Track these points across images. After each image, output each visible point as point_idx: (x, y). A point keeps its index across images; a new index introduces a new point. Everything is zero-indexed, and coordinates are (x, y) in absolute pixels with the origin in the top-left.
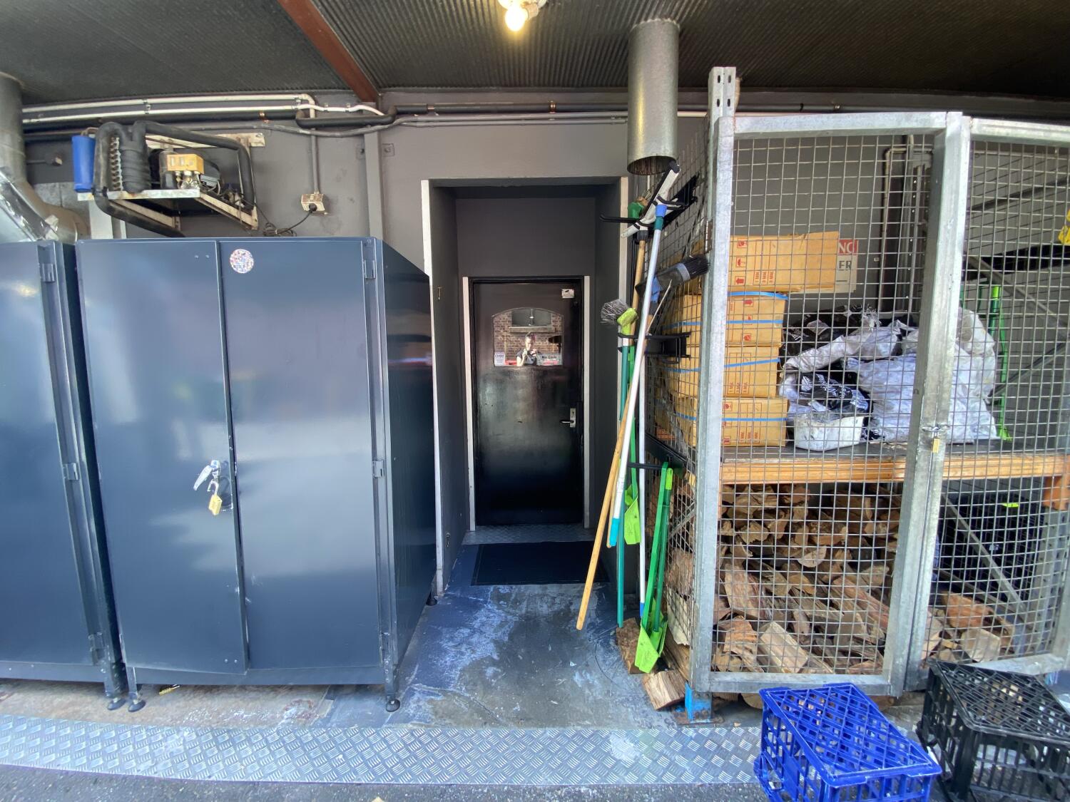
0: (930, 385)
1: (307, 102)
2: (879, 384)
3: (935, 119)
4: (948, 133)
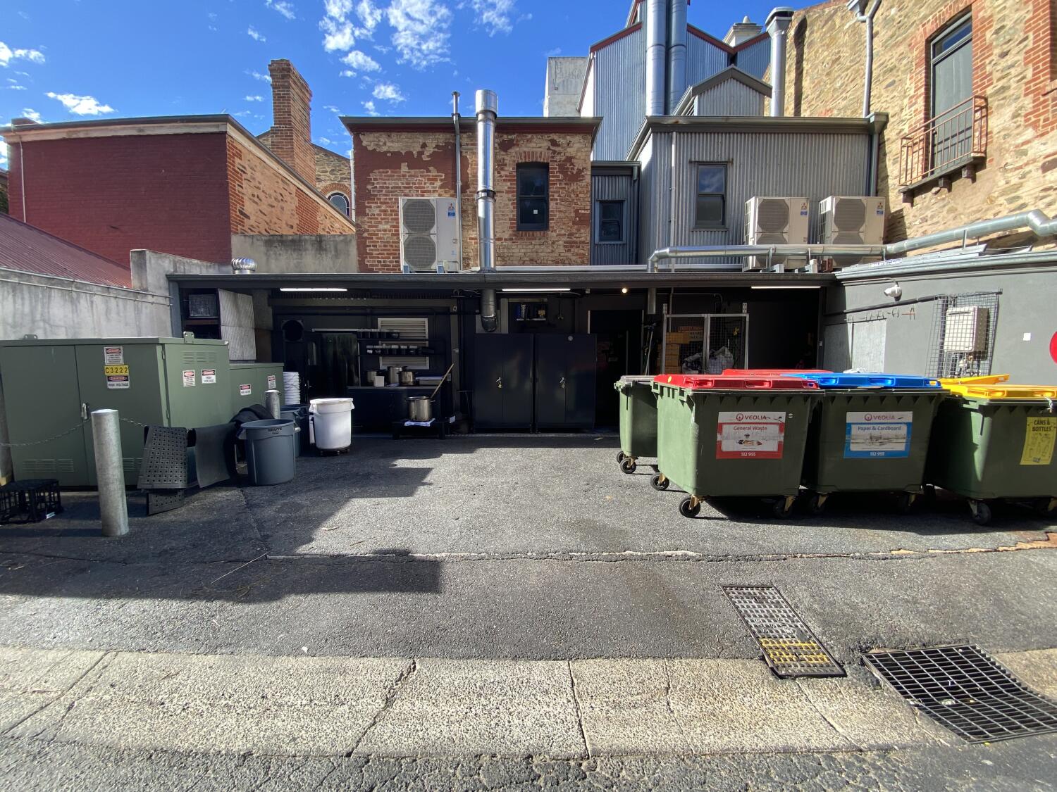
4: (708, 318)
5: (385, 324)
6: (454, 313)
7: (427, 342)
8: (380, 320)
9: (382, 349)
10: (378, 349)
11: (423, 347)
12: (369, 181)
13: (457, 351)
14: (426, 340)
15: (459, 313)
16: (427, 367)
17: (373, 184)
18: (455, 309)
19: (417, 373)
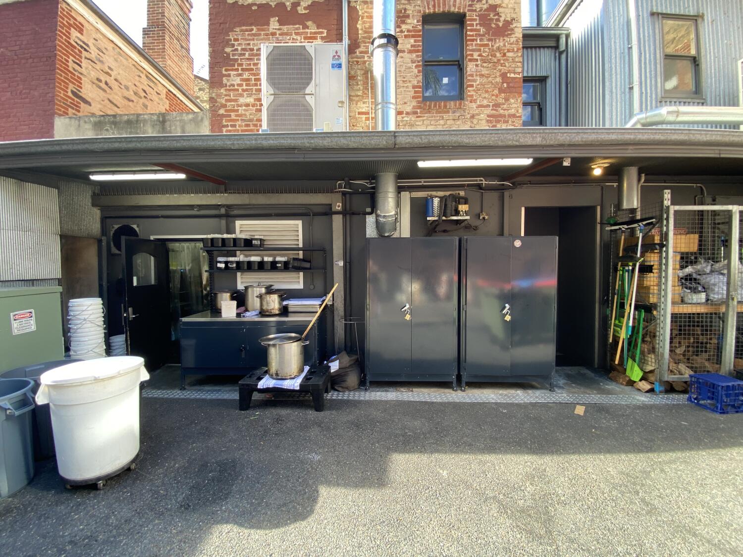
0: (732, 281)
1: (482, 181)
2: (708, 283)
3: (730, 207)
4: (734, 211)
5: (244, 228)
6: (337, 213)
7: (301, 252)
8: (238, 223)
9: (238, 263)
10: (232, 262)
11: (294, 259)
12: (227, 43)
13: (341, 263)
14: (299, 249)
15: (344, 213)
16: (300, 286)
17: (233, 45)
18: (338, 207)
19: (285, 295)
